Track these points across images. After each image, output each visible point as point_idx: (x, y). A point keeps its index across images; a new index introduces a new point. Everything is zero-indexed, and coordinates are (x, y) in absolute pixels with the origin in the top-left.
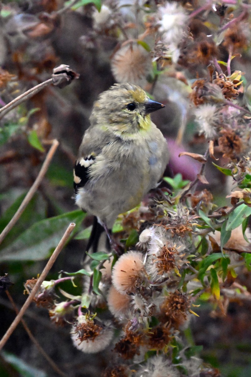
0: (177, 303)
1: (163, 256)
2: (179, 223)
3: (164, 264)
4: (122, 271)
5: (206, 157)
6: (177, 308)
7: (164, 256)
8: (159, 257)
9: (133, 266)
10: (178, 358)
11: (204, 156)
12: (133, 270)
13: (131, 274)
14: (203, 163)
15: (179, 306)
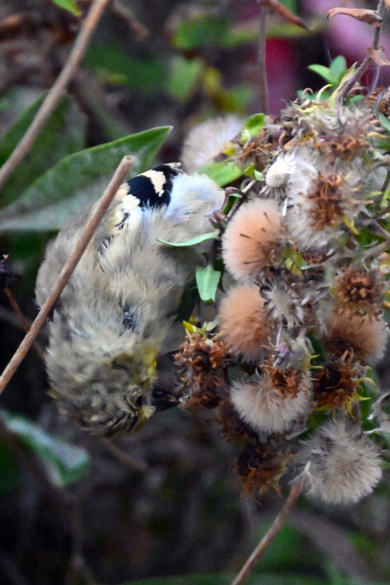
0: (359, 286)
1: (318, 194)
2: (342, 133)
3: (323, 207)
4: (242, 235)
5: (381, 12)
6: (359, 297)
7: (322, 192)
8: (311, 197)
9: (262, 223)
10: (371, 417)
11: (377, 12)
12: (263, 230)
13: (260, 240)
14: (376, 25)
15: (363, 292)
